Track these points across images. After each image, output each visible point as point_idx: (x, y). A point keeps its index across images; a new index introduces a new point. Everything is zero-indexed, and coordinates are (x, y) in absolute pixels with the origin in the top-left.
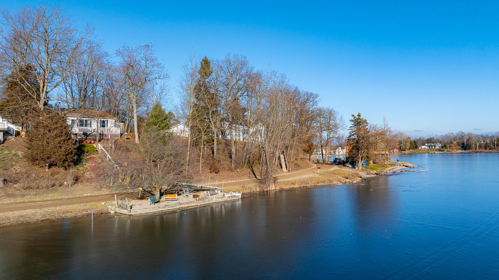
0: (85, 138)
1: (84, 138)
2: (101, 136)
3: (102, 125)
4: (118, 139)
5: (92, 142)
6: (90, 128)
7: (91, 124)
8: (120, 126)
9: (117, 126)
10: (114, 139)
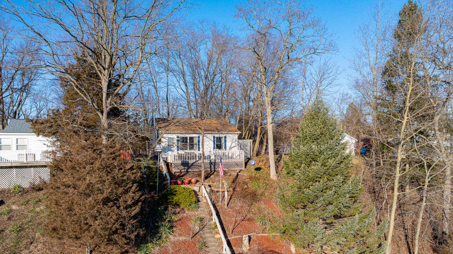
1: (183, 171)
2: (212, 167)
3: (216, 145)
4: (241, 170)
5: (193, 180)
6: (197, 150)
7: (199, 145)
8: (246, 146)
9: (242, 146)
10: (235, 171)
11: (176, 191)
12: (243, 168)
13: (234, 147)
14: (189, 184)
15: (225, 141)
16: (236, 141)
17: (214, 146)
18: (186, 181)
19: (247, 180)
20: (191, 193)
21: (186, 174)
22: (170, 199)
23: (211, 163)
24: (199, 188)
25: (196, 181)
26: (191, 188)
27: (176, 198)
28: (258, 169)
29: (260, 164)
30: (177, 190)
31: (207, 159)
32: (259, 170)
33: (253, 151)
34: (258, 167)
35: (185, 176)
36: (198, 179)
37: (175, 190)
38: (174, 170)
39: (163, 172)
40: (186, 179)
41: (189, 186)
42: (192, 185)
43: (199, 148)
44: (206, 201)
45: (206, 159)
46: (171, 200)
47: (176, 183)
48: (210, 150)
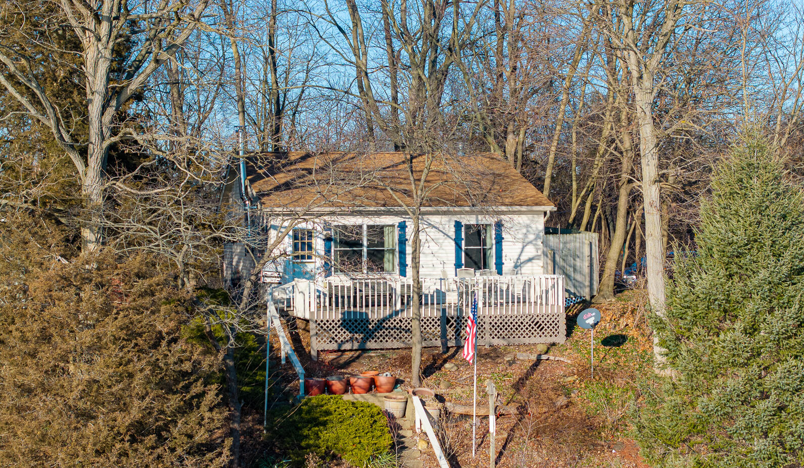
0: (356, 345)
1: (347, 346)
2: (451, 333)
3: (467, 254)
4: (554, 344)
5: (383, 379)
6: (398, 272)
7: (402, 253)
8: (575, 256)
9: (557, 258)
10: (529, 347)
11: (328, 413)
12: (561, 339)
13: (530, 260)
14: (369, 390)
15: (499, 240)
16: (537, 237)
17: (458, 257)
18: (360, 382)
19: (570, 379)
20: (375, 421)
21: (358, 357)
22: (307, 437)
23: (445, 320)
24: (402, 405)
25: (392, 380)
26: (377, 404)
27: (327, 436)
28: (615, 341)
29: (623, 322)
30: (332, 409)
31: (432, 304)
32: (619, 345)
33: (601, 276)
34: (613, 332)
35: (354, 364)
36: (400, 373)
37: (324, 408)
38: (316, 344)
39: (279, 349)
40: (361, 374)
41: (369, 398)
42: (379, 394)
43: (403, 265)
44: (426, 445)
45: (426, 304)
46: (311, 442)
47: (327, 388)
48: (444, 272)
